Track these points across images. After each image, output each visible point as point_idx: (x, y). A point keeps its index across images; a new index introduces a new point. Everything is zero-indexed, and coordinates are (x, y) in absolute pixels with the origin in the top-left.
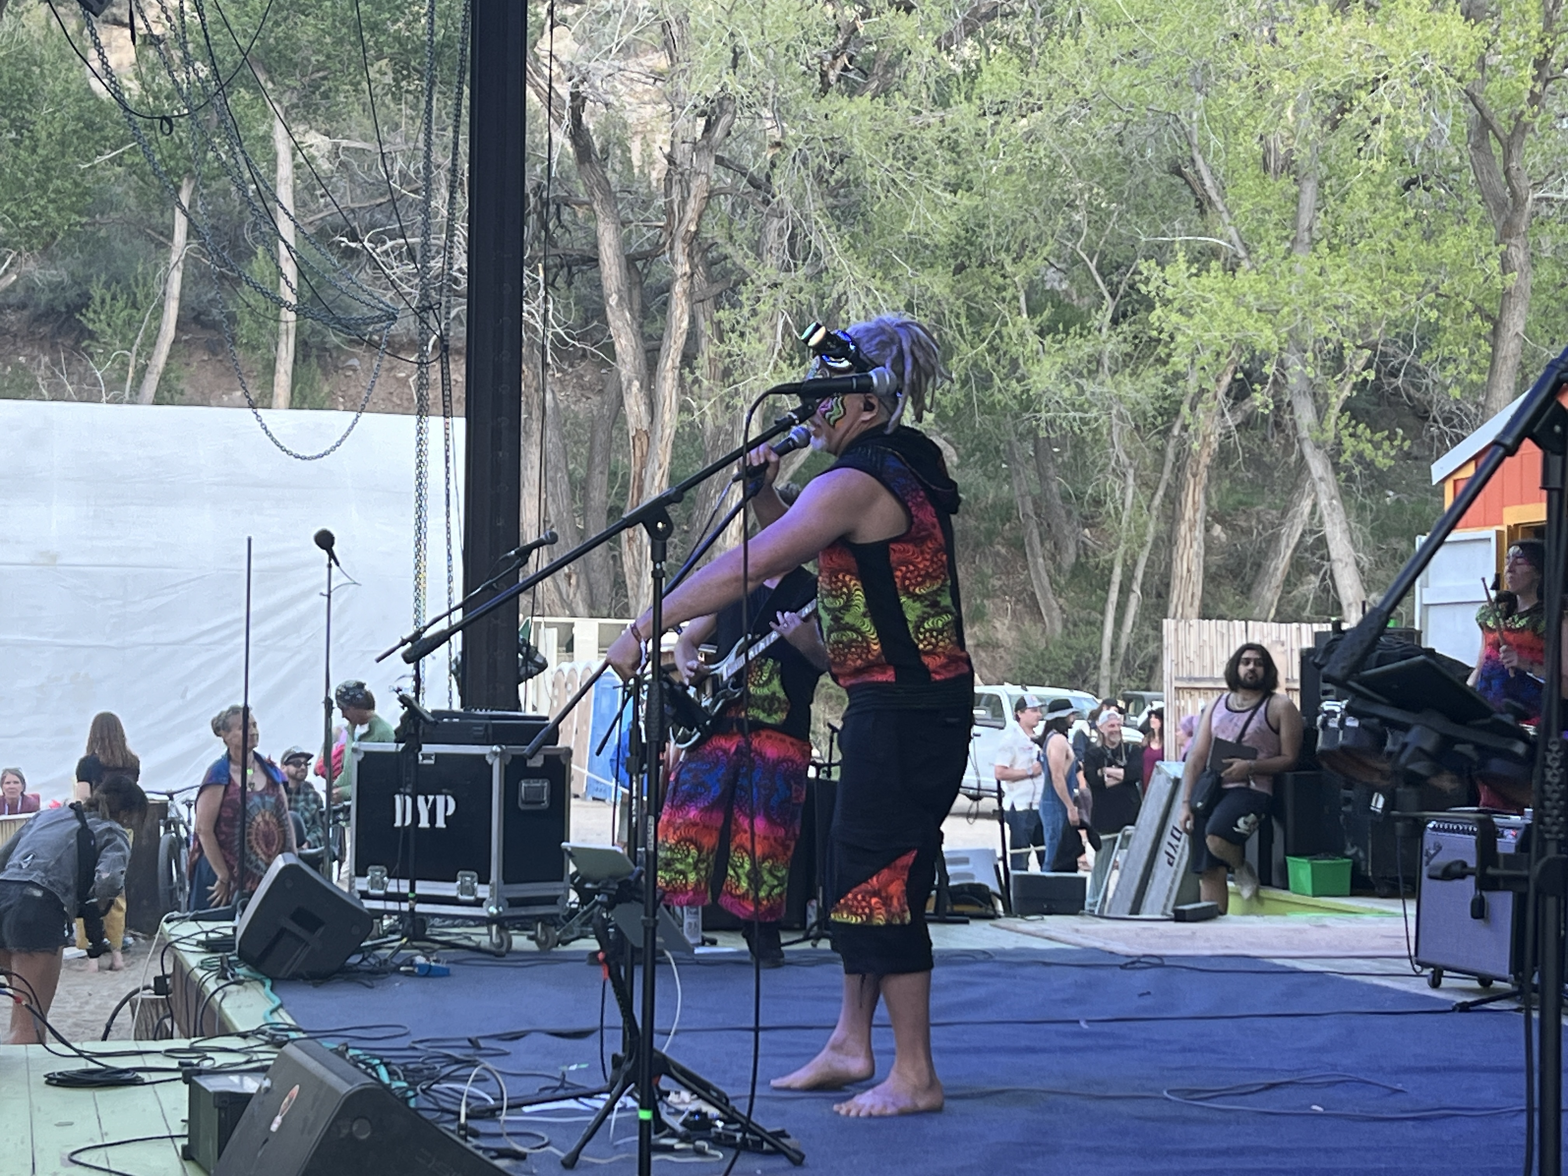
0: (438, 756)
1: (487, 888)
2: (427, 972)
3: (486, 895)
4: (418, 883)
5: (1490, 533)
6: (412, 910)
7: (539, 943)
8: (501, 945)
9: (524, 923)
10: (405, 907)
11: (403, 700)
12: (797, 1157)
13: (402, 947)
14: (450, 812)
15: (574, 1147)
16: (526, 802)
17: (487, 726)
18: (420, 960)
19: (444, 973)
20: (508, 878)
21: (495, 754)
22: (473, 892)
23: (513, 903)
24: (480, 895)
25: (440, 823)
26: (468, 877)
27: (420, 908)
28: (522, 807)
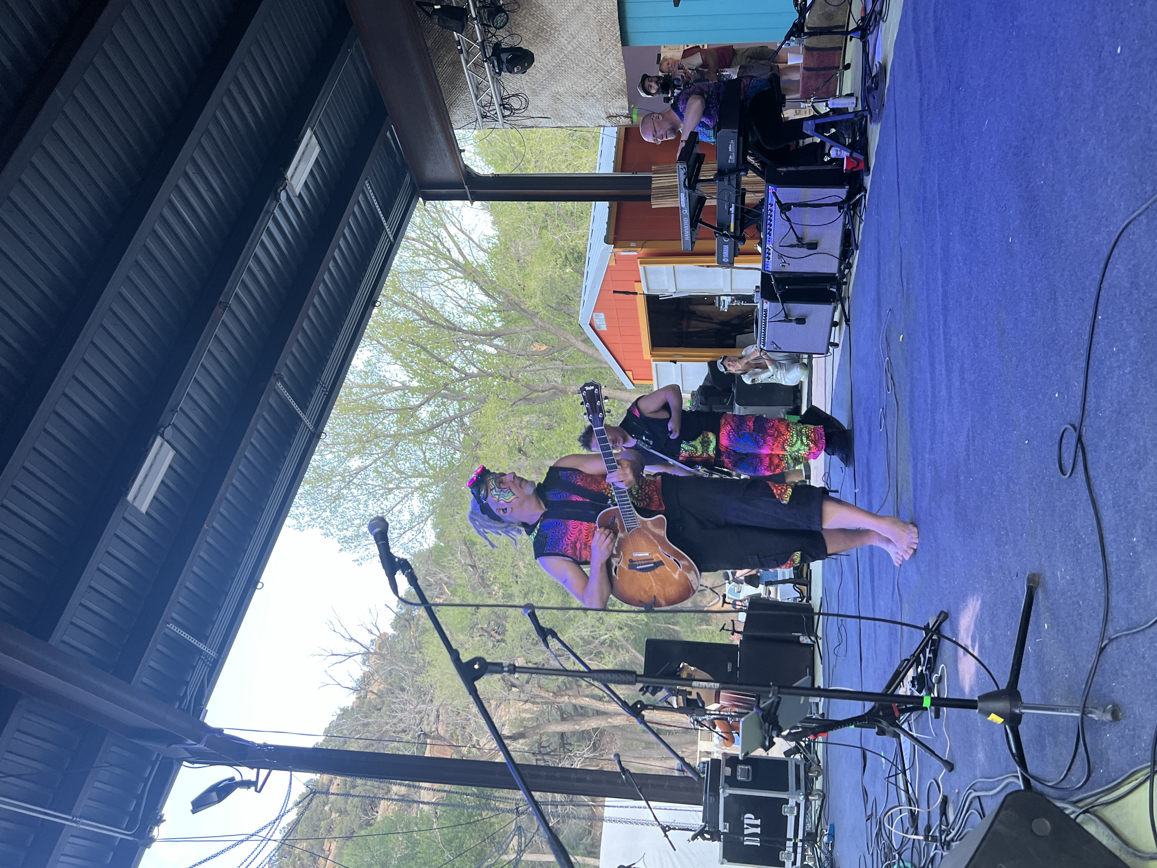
0: (724, 821)
1: (790, 801)
2: (832, 835)
3: (794, 801)
4: (788, 837)
5: (653, 364)
6: (801, 841)
7: (819, 775)
8: (819, 795)
9: (809, 782)
10: (800, 844)
11: (694, 838)
12: (942, 616)
13: (820, 848)
14: (753, 817)
15: (938, 763)
16: (748, 777)
17: (710, 795)
18: (825, 839)
19: (832, 827)
20: (785, 788)
21: (723, 792)
22: (792, 807)
23: (798, 787)
24: (794, 804)
25: (758, 822)
26: (785, 810)
27: (800, 837)
28: (750, 779)
